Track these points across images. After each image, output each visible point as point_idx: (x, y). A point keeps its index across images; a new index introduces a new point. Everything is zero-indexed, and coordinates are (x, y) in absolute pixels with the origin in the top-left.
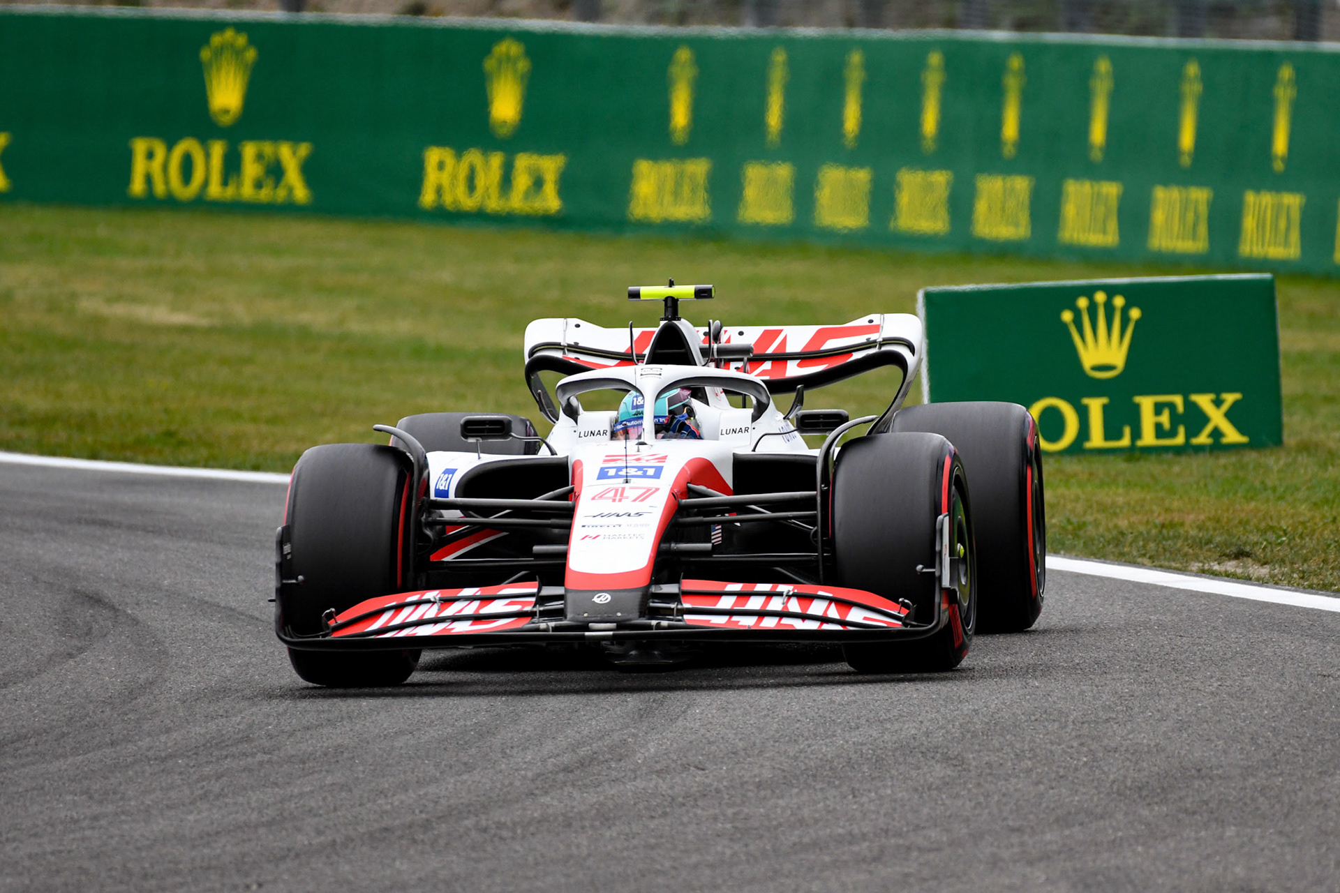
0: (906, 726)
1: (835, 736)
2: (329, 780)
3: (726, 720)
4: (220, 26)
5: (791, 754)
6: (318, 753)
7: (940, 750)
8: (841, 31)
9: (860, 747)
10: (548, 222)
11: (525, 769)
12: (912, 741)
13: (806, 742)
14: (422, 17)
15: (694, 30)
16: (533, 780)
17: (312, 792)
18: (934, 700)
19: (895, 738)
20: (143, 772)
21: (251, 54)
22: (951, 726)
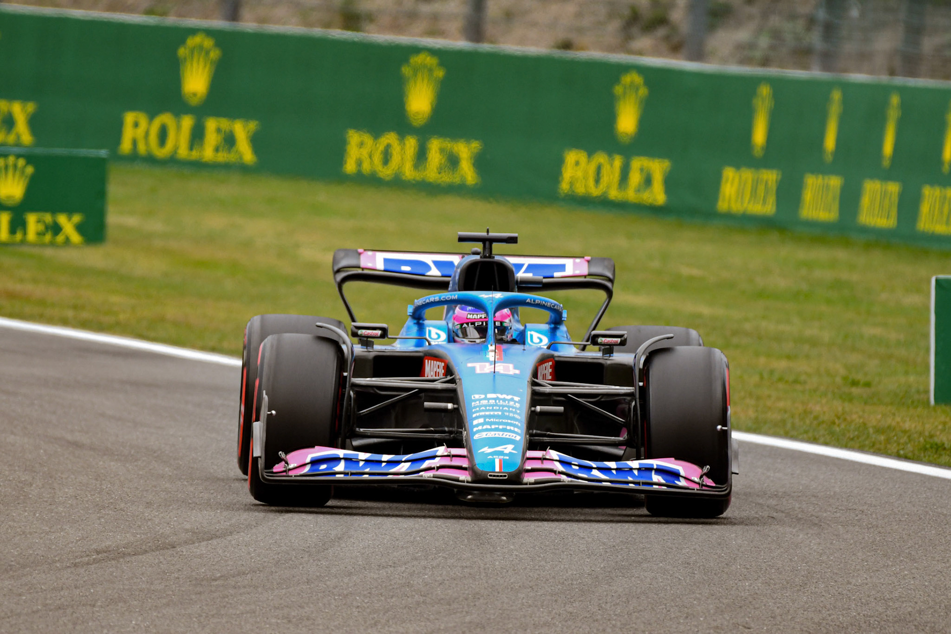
0: (905, 605)
1: (849, 609)
2: (468, 619)
3: (769, 592)
4: (416, 50)
5: (816, 620)
6: (461, 599)
7: (929, 625)
8: (884, 79)
9: (869, 619)
10: (654, 211)
11: (615, 620)
12: (908, 616)
13: (828, 612)
14: (568, 51)
15: (773, 71)
16: (620, 628)
17: (455, 627)
18: (926, 586)
19: (895, 613)
20: (329, 604)
21: (440, 73)
22: (938, 607)
